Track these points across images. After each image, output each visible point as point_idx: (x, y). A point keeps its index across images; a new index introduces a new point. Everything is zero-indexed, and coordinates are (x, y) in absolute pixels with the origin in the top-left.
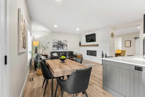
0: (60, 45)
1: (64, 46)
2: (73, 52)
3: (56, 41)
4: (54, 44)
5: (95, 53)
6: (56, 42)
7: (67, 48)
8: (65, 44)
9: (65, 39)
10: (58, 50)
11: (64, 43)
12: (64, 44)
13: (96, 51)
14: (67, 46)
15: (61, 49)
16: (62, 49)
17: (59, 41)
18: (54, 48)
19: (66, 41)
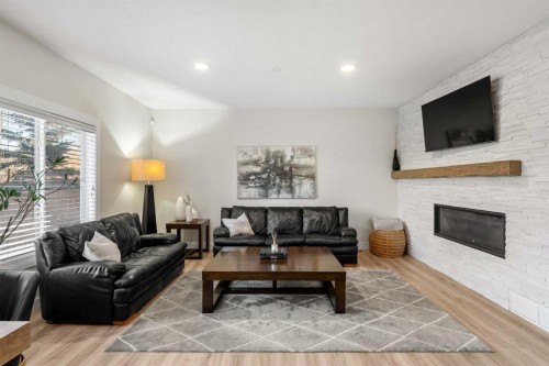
0: (277, 172)
1: (296, 181)
2: (346, 210)
3: (256, 152)
4: (247, 169)
5: (498, 233)
6: (255, 157)
7: (314, 186)
8: (305, 167)
9: (304, 143)
10: (266, 196)
11: (296, 161)
12: (297, 167)
13: (501, 217)
14: (312, 177)
15: (279, 192)
16: (284, 194)
17: (268, 153)
18: (243, 189)
19: (307, 152)
